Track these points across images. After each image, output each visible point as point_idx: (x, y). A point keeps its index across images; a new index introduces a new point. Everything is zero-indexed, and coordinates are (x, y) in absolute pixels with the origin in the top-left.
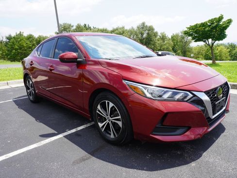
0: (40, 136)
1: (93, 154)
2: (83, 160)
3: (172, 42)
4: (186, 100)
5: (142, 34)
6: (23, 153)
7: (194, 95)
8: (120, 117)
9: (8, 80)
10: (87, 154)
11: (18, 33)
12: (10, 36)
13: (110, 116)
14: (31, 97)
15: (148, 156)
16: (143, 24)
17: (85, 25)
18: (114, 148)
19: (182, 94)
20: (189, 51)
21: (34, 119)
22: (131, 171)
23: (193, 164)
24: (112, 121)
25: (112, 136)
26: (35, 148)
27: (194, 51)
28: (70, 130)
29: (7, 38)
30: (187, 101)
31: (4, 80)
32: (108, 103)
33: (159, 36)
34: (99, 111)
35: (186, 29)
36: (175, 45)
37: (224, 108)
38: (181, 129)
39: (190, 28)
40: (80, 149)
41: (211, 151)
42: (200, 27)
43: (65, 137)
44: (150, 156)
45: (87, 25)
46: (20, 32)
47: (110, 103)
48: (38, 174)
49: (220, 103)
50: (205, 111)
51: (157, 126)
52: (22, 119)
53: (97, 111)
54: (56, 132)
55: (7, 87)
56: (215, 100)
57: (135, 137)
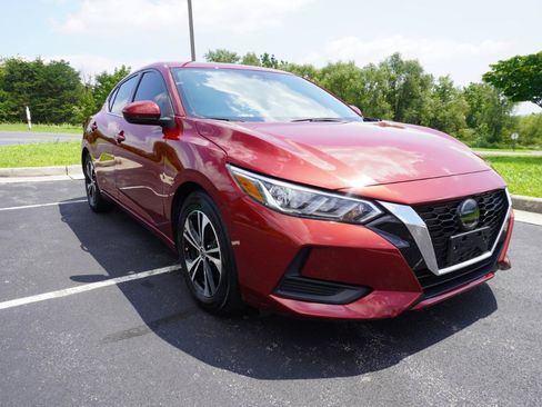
0: (71, 278)
1: (154, 325)
2: (129, 335)
3: (466, 103)
4: (363, 220)
5: (392, 80)
6: (21, 306)
7: (386, 212)
8: (218, 249)
9: (70, 163)
10: (143, 323)
11: (119, 69)
12: (105, 75)
13: (205, 246)
14: (92, 201)
15: (271, 347)
16: (396, 56)
17: (266, 56)
18: (207, 319)
19: (356, 205)
20: (509, 127)
21: (79, 243)
22: (216, 371)
23: (366, 378)
24: (207, 259)
25: (206, 293)
26: (49, 301)
27: (522, 127)
28: (137, 272)
29: (99, 79)
30: (363, 224)
31: (62, 163)
32: (201, 215)
33: (436, 87)
34: (187, 234)
35: (490, 70)
36: (474, 111)
37: (488, 254)
38: (347, 291)
39: (498, 67)
40: (135, 312)
41: (429, 355)
42: (526, 64)
43: (119, 285)
44: (275, 346)
45: (270, 57)
46: (124, 68)
47: (204, 216)
48: (25, 350)
49: (465, 238)
50: (413, 252)
51: (289, 276)
52: (57, 241)
53: (185, 235)
54: (106, 274)
55: (65, 177)
56: (448, 230)
57: (243, 298)
